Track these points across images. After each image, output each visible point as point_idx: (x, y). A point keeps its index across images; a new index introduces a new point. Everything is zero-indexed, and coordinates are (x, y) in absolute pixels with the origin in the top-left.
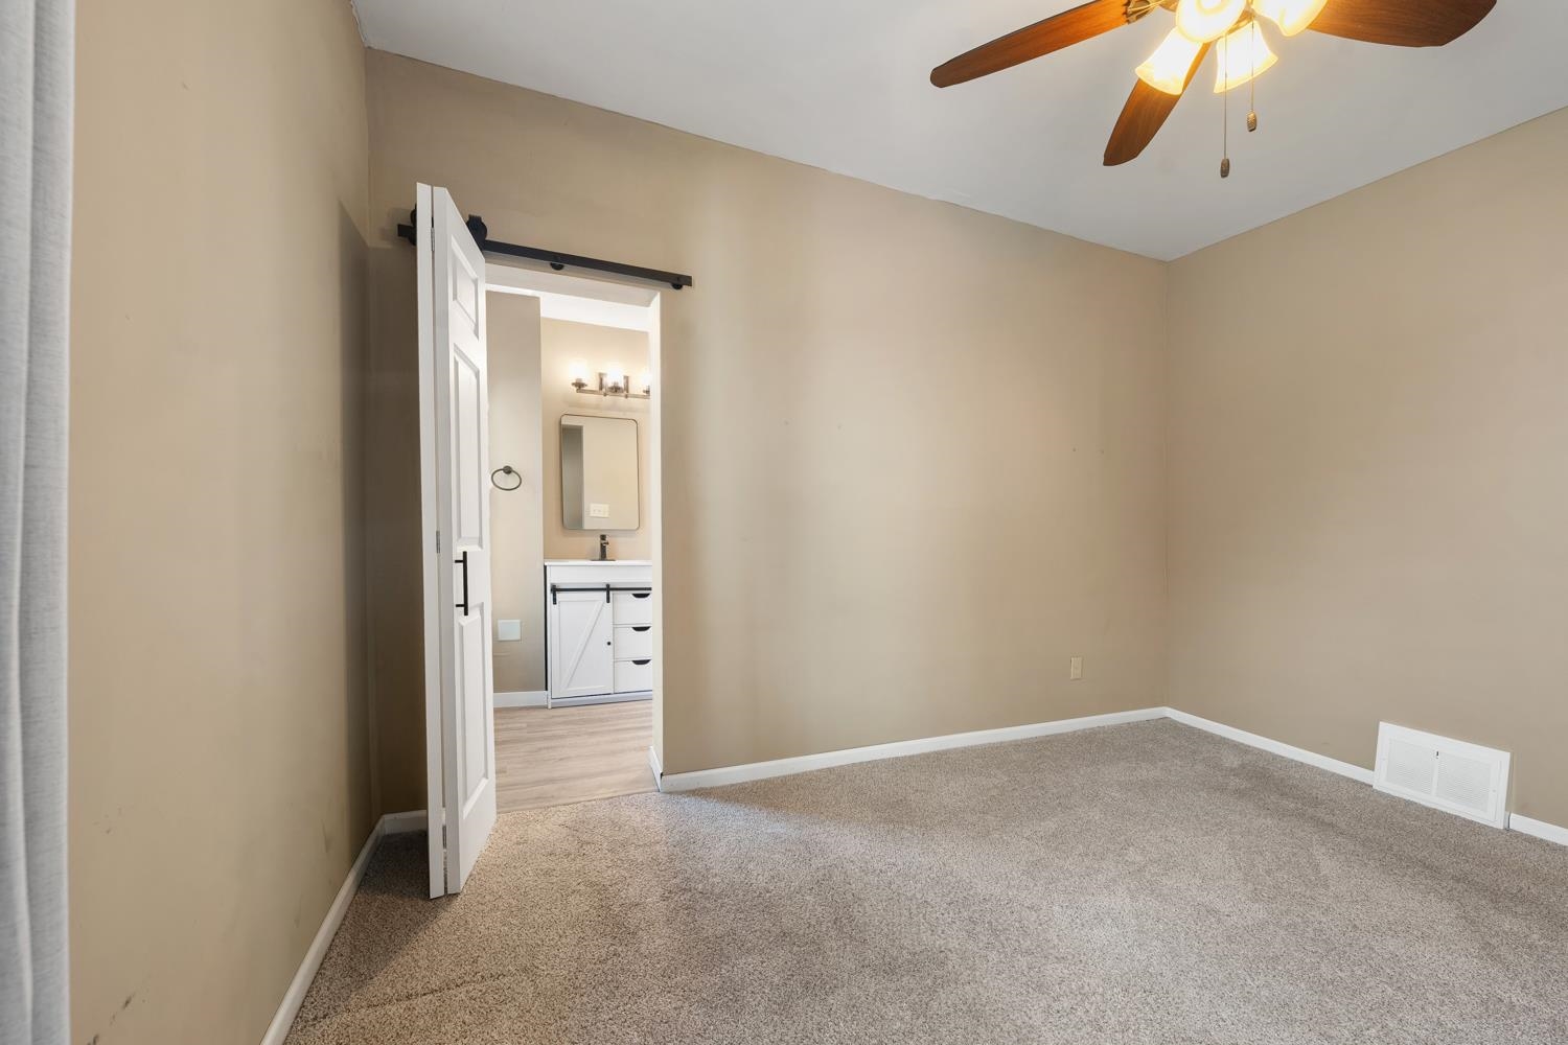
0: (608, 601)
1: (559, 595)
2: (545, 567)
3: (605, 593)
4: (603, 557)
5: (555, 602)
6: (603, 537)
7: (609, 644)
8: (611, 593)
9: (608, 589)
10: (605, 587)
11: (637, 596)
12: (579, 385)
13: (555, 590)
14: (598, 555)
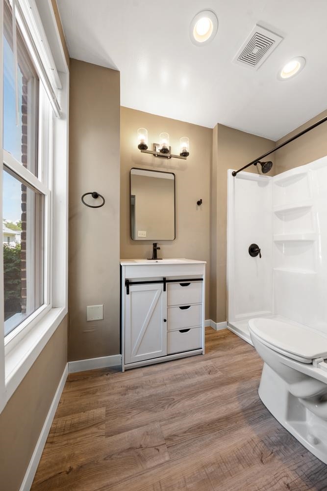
0: (165, 290)
1: (131, 288)
2: (121, 266)
3: (162, 285)
4: (155, 257)
5: (128, 293)
6: (155, 245)
7: (165, 321)
8: (166, 284)
9: (165, 281)
10: (162, 280)
11: (182, 285)
12: (143, 147)
13: (128, 283)
14: (151, 256)
